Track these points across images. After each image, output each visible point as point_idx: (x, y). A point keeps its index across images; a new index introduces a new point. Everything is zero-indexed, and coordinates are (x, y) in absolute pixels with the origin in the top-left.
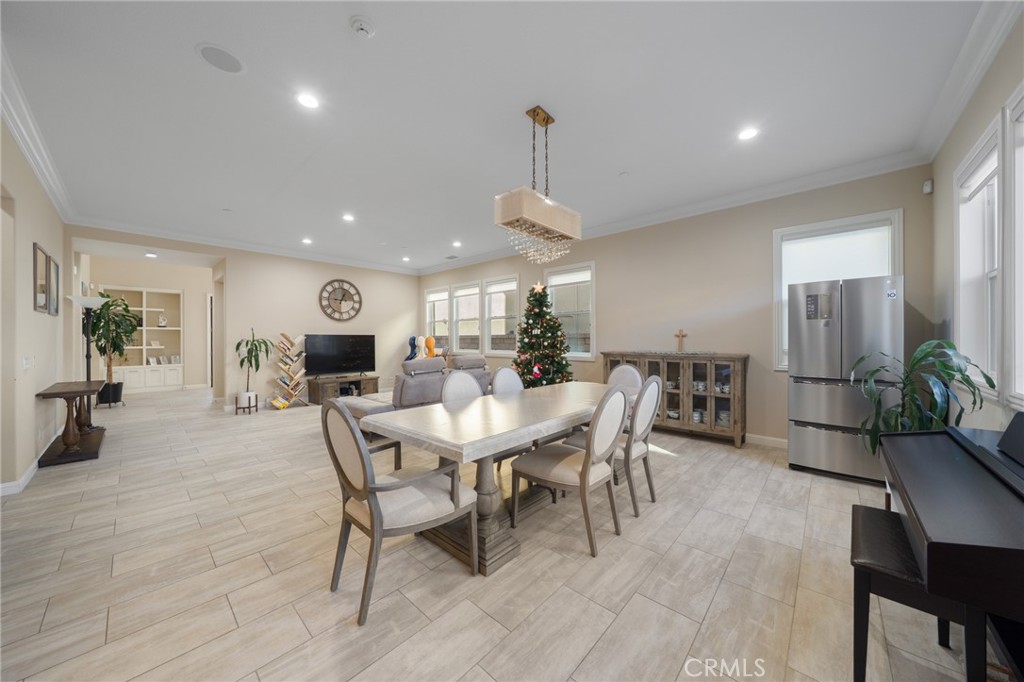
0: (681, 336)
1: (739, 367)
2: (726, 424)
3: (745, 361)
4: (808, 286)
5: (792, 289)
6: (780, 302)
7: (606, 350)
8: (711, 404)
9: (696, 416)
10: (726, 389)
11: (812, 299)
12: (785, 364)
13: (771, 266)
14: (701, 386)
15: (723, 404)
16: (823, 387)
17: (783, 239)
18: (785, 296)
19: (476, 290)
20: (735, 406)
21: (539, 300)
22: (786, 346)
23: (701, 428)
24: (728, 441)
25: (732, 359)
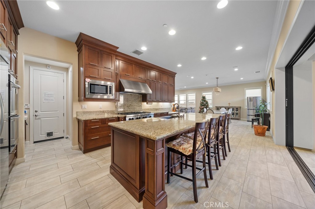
0: (229, 104)
1: (239, 108)
2: (237, 117)
3: (240, 107)
4: (250, 97)
5: (247, 97)
6: (246, 99)
7: (216, 106)
8: (235, 114)
9: (233, 116)
10: (237, 112)
11: (250, 99)
12: (246, 108)
13: (244, 94)
14: (233, 111)
15: (237, 114)
16: (252, 110)
17: (246, 89)
18: (246, 98)
19: (185, 95)
20: (239, 114)
21: (204, 98)
22: (247, 105)
23: (234, 117)
24: (238, 119)
25: (238, 107)
